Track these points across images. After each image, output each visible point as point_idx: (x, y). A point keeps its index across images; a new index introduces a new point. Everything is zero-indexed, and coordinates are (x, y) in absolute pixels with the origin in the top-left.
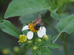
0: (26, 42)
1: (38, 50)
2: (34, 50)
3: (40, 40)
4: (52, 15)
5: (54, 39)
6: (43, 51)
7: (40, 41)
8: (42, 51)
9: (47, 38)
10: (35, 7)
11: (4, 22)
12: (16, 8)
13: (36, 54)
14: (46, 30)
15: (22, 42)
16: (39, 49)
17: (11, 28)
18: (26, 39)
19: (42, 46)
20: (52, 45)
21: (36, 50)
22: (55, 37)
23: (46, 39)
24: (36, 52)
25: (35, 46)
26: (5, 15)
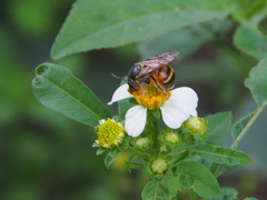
0: (120, 144)
1: (170, 172)
2: (156, 173)
3: (173, 138)
4: (238, 39)
5: (239, 129)
6: (187, 177)
7: (173, 141)
8: (183, 178)
9: (198, 127)
10: (177, 9)
11: (47, 72)
12: (101, 18)
13: (162, 187)
14: (197, 99)
15: (106, 145)
16: (174, 170)
17: (73, 93)
18: (122, 134)
19: (187, 160)
20: (222, 153)
21: (164, 172)
22: (240, 121)
23: (195, 135)
24: (163, 182)
25: (160, 160)
26: (54, 45)
